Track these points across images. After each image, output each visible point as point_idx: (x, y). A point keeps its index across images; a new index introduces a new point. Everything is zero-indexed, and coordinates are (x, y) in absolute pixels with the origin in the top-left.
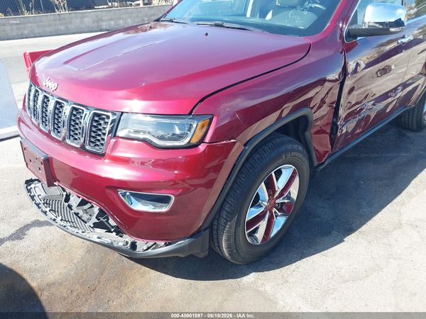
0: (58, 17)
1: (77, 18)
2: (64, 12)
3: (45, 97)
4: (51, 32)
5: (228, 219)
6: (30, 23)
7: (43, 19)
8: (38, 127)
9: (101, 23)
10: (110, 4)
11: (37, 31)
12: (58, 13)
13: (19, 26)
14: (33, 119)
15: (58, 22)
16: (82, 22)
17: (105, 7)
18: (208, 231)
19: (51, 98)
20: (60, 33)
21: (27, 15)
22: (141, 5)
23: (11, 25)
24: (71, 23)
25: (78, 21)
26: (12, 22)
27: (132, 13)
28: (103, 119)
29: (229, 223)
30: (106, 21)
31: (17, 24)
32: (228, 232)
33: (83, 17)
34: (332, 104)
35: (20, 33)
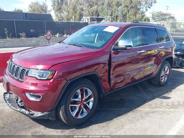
0: (21, 40)
1: (29, 41)
2: (24, 38)
3: (14, 65)
4: (17, 46)
6: (9, 42)
8: (10, 76)
9: (39, 43)
10: (45, 36)
11: (11, 45)
12: (21, 38)
13: (4, 43)
14: (9, 73)
15: (21, 42)
16: (31, 42)
18: (55, 110)
19: (16, 66)
20: (21, 46)
21: (8, 39)
22: (57, 37)
24: (26, 43)
26: (1, 42)
27: (53, 39)
28: (25, 70)
30: (41, 42)
31: (3, 42)
33: (31, 41)
34: (106, 71)
35: (4, 46)
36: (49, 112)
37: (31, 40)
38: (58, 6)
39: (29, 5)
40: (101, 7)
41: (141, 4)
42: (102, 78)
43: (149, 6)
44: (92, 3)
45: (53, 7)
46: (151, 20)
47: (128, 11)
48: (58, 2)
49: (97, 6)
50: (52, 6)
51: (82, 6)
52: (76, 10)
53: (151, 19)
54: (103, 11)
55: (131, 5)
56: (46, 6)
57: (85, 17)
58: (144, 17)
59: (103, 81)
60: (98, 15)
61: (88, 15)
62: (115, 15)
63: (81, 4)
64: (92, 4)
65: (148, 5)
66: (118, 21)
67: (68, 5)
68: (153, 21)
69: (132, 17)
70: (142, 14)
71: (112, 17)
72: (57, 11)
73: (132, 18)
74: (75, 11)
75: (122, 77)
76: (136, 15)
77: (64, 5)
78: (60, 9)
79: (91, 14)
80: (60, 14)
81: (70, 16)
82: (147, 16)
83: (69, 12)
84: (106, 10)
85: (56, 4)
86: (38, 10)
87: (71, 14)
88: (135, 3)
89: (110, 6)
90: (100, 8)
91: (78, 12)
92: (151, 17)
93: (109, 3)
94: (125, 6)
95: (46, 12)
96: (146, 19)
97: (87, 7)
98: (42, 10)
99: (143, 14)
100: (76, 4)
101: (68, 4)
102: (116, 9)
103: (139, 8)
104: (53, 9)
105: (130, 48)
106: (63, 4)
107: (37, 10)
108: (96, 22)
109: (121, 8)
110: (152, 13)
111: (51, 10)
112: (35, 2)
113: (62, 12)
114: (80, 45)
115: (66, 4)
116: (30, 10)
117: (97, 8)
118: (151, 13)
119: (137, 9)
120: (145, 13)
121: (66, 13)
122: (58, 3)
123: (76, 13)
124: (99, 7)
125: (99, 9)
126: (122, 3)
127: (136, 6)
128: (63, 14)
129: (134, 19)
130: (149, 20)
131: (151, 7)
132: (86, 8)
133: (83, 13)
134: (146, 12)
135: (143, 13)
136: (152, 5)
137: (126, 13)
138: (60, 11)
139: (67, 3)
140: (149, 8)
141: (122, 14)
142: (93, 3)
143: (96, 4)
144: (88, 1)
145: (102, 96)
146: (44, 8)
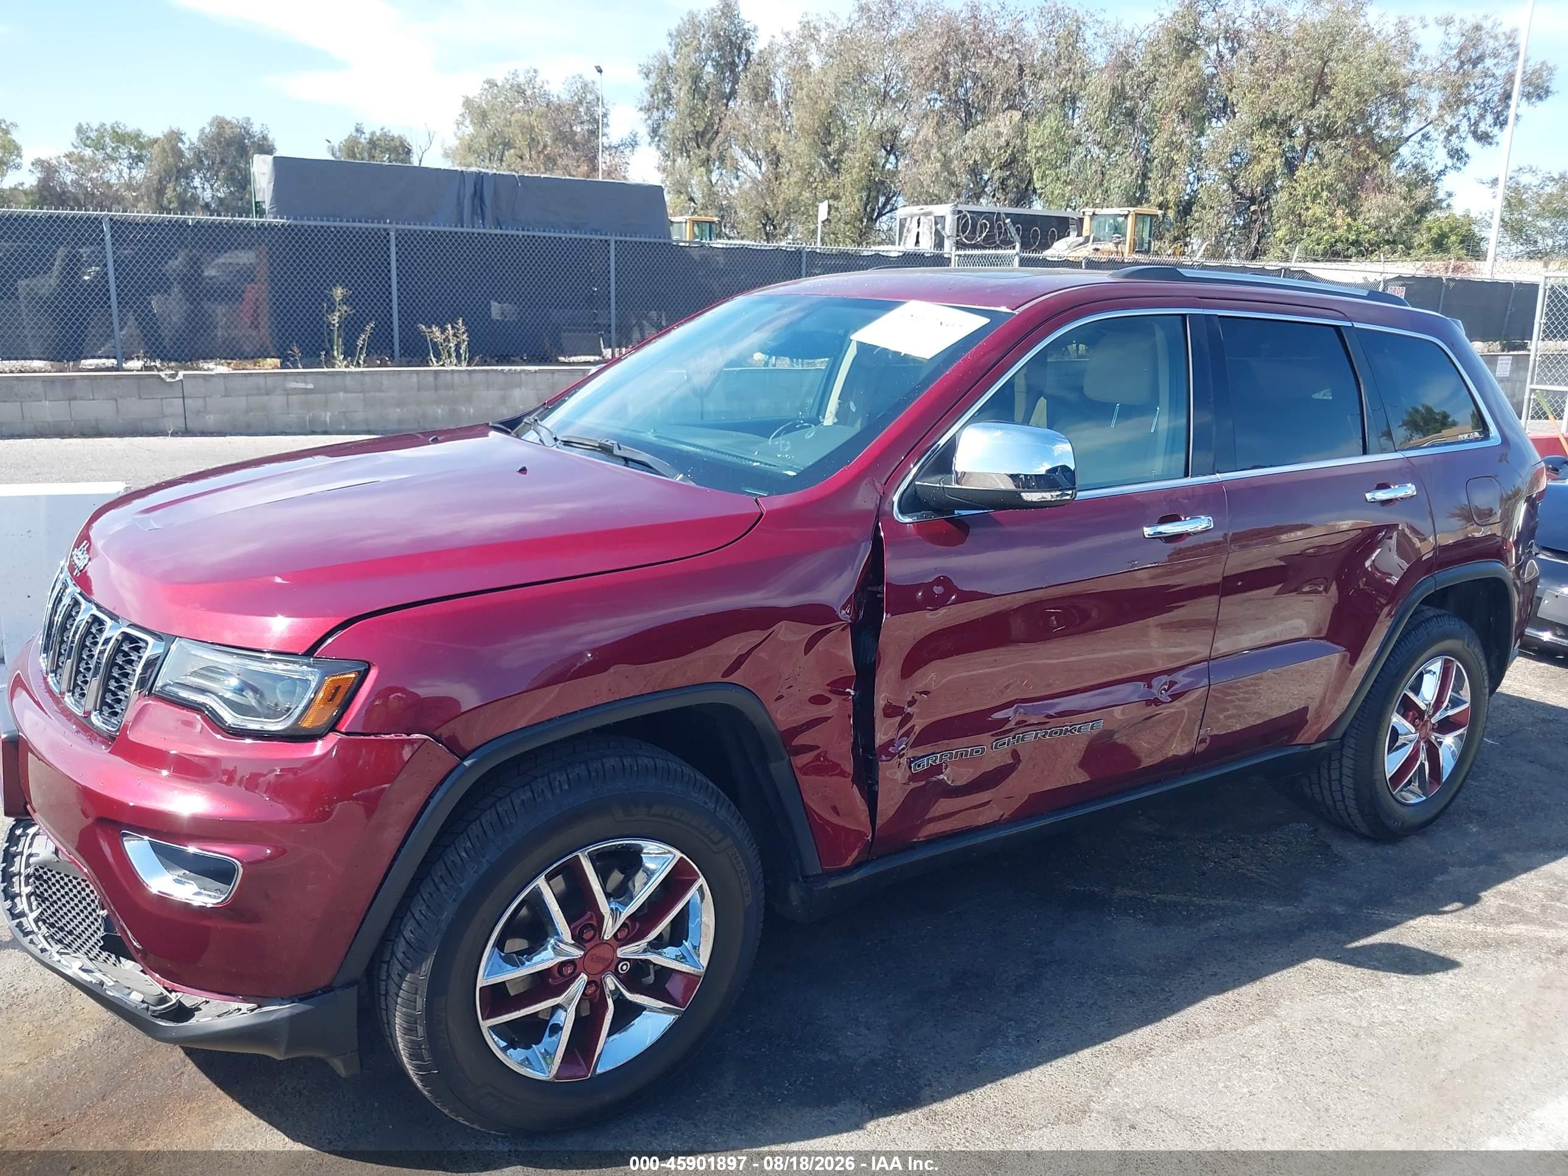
0: (431, 379)
1: (488, 386)
2: (454, 368)
5: (409, 965)
6: (346, 390)
7: (385, 381)
10: (607, 353)
11: (360, 414)
12: (435, 367)
13: (311, 397)
15: (427, 394)
16: (503, 400)
17: (591, 358)
18: (354, 991)
19: (84, 606)
21: (341, 366)
23: (288, 393)
24: (469, 400)
25: (494, 394)
26: (293, 385)
28: (137, 649)
29: (408, 977)
31: (306, 391)
32: (411, 1003)
33: (508, 386)
34: (837, 686)
35: (312, 421)
36: (298, 1008)
37: (501, 378)
38: (693, 112)
39: (468, 103)
40: (1050, 121)
41: (1406, 107)
42: (799, 741)
43: (1483, 127)
44: (979, 92)
45: (656, 115)
46: (1490, 247)
47: (1291, 167)
48: (697, 79)
49: (1017, 115)
50: (648, 109)
51: (888, 116)
52: (836, 145)
53: (1492, 236)
54: (1067, 160)
55: (1320, 110)
56: (600, 111)
57: (915, 209)
58: (1430, 217)
59: (806, 770)
60: (1024, 195)
61: (935, 190)
62: (1171, 196)
63: (886, 94)
64: (975, 95)
65: (1474, 111)
66: (1195, 242)
67: (774, 106)
68: (1516, 248)
69: (1318, 210)
70: (1412, 186)
71: (1144, 209)
72: (684, 150)
73: (1318, 221)
74: (826, 156)
75: (986, 738)
76: (1353, 196)
77: (741, 105)
78: (704, 136)
79: (964, 179)
80: (709, 172)
81: (788, 189)
82: (1458, 211)
83: (776, 162)
84: (1096, 150)
85: (680, 92)
86: (533, 142)
87: (797, 175)
88: (1352, 100)
89: (1131, 114)
90: (1038, 134)
91: (854, 162)
92: (1496, 222)
93: (1119, 94)
94: (1265, 124)
95: (592, 160)
96: (1443, 236)
97: (932, 122)
98: (564, 137)
99: (1421, 195)
100: (838, 93)
101: (779, 97)
102: (1178, 147)
103: (1386, 134)
104: (654, 132)
105: (1048, 496)
106: (733, 94)
107: (521, 142)
108: (1015, 252)
109: (1226, 137)
110: (1500, 190)
111: (633, 144)
112: (515, 74)
113: (722, 159)
114: (644, 457)
115: (762, 93)
116: (473, 138)
117: (1020, 132)
118: (1495, 182)
119: (1374, 147)
120: (1444, 186)
121: (752, 166)
122: (695, 90)
123: (835, 167)
124: (1031, 126)
125: (1030, 144)
126: (1233, 97)
127: (1363, 116)
128: (729, 178)
129: (1334, 228)
130: (1472, 246)
131: (1502, 136)
132: (927, 132)
133: (895, 173)
134: (1451, 175)
135: (1422, 178)
136: (1511, 113)
137: (1270, 177)
138: (703, 152)
139: (768, 92)
140: (1484, 138)
141: (1234, 189)
142: (988, 93)
143: (1013, 99)
144: (946, 76)
145: (795, 893)
146: (577, 129)
